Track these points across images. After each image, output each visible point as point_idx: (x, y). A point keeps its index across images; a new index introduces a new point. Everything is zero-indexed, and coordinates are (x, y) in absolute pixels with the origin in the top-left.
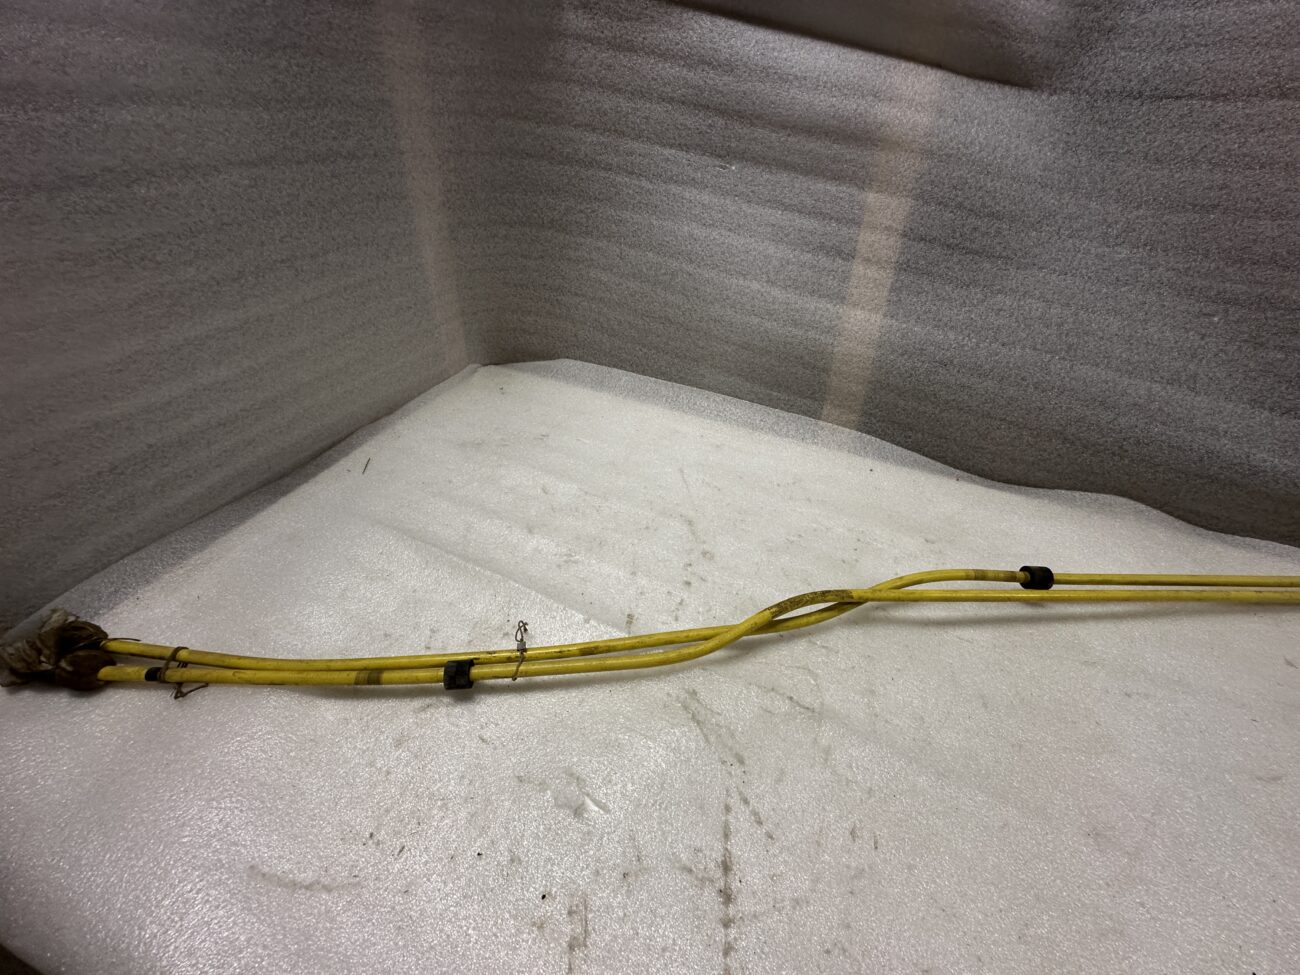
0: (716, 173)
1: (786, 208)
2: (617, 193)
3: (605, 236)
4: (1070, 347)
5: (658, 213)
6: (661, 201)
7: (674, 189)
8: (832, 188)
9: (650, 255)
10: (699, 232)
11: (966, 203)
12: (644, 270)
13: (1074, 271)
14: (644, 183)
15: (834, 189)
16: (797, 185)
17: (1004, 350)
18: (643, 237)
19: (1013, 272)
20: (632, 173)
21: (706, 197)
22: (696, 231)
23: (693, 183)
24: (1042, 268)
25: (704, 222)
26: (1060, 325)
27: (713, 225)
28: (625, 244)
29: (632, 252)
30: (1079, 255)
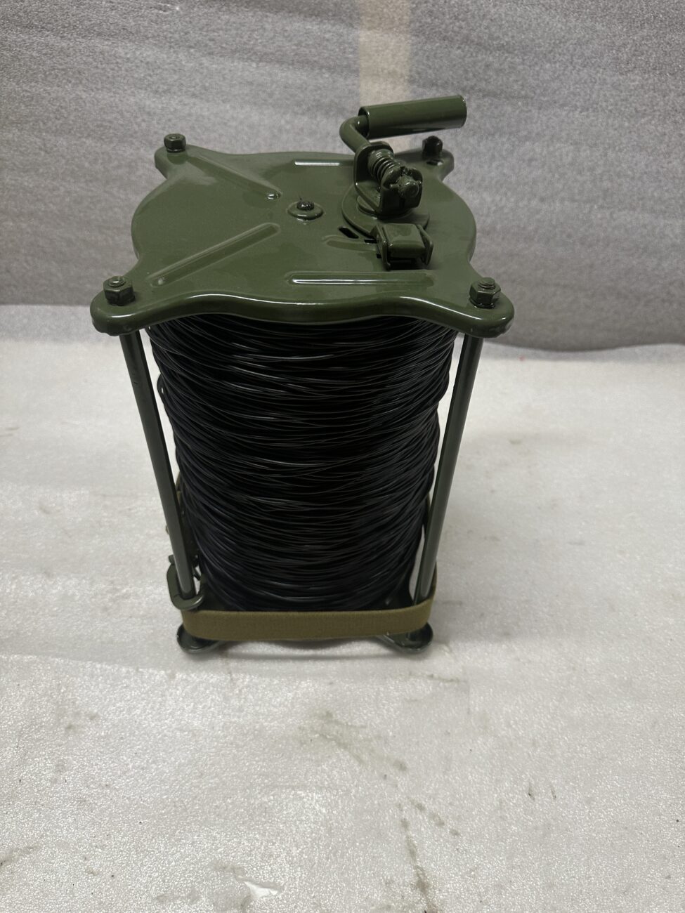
0: (154, 18)
1: (263, 58)
2: (15, 58)
3: (12, 123)
4: (606, 192)
5: (84, 82)
6: (85, 63)
7: (100, 44)
8: (312, 26)
9: (89, 142)
10: (151, 103)
11: (474, 36)
12: (87, 165)
13: (595, 106)
14: (52, 40)
15: (316, 27)
16: (268, 26)
17: (545, 207)
18: (72, 118)
19: (535, 112)
20: (30, 26)
21: (149, 53)
22: (148, 102)
23: (126, 34)
24: (562, 106)
25: (154, 87)
26: (592, 169)
27: (168, 91)
28: (47, 132)
29: (62, 141)
30: (597, 87)
